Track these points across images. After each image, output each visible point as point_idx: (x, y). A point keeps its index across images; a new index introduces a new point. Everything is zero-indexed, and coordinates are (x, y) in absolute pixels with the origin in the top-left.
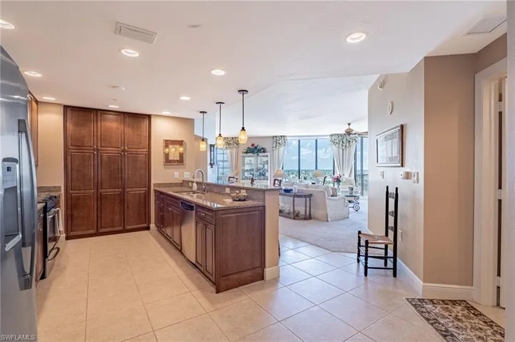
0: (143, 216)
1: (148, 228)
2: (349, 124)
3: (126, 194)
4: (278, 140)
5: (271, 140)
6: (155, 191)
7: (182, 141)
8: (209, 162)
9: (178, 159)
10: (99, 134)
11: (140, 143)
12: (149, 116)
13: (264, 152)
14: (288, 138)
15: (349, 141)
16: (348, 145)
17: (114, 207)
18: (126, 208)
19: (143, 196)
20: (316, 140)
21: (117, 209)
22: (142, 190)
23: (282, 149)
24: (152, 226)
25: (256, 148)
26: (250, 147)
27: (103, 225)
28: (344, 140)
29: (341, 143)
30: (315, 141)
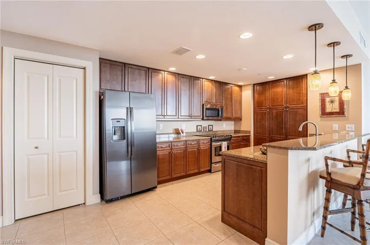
9: (338, 111)
12: (307, 76)
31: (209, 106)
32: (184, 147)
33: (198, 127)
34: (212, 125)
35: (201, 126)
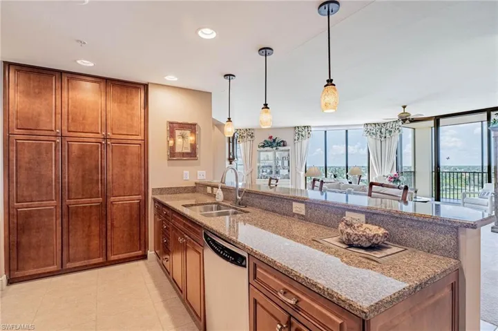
0: (136, 238)
1: (144, 257)
2: (404, 107)
3: (109, 206)
4: (301, 132)
5: (292, 131)
6: (155, 200)
7: (195, 125)
8: (227, 157)
9: (189, 151)
10: (65, 110)
11: (132, 126)
12: (146, 86)
13: (284, 145)
14: (313, 129)
15: (391, 132)
16: (388, 135)
17: (89, 226)
18: (109, 227)
19: (136, 207)
20: (347, 131)
21: (95, 229)
22: (135, 199)
23: (305, 142)
24: (151, 253)
25: (274, 140)
26: (268, 139)
27: (71, 257)
28: (383, 130)
29: (379, 133)
30: (345, 131)
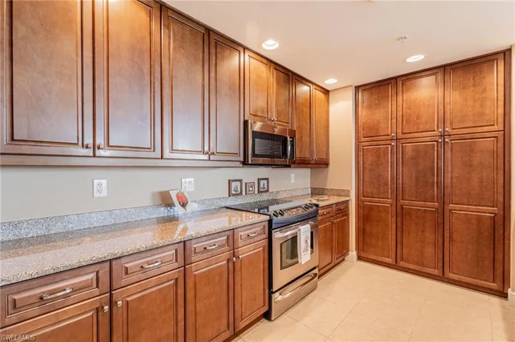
0: (487, 264)
1: (501, 294)
3: (447, 214)
10: (400, 114)
12: (507, 52)
17: (423, 231)
19: (488, 223)
22: (488, 211)
24: (511, 293)
27: (405, 257)
31: (258, 127)
32: (176, 265)
33: (233, 184)
34: (267, 179)
35: (240, 181)
